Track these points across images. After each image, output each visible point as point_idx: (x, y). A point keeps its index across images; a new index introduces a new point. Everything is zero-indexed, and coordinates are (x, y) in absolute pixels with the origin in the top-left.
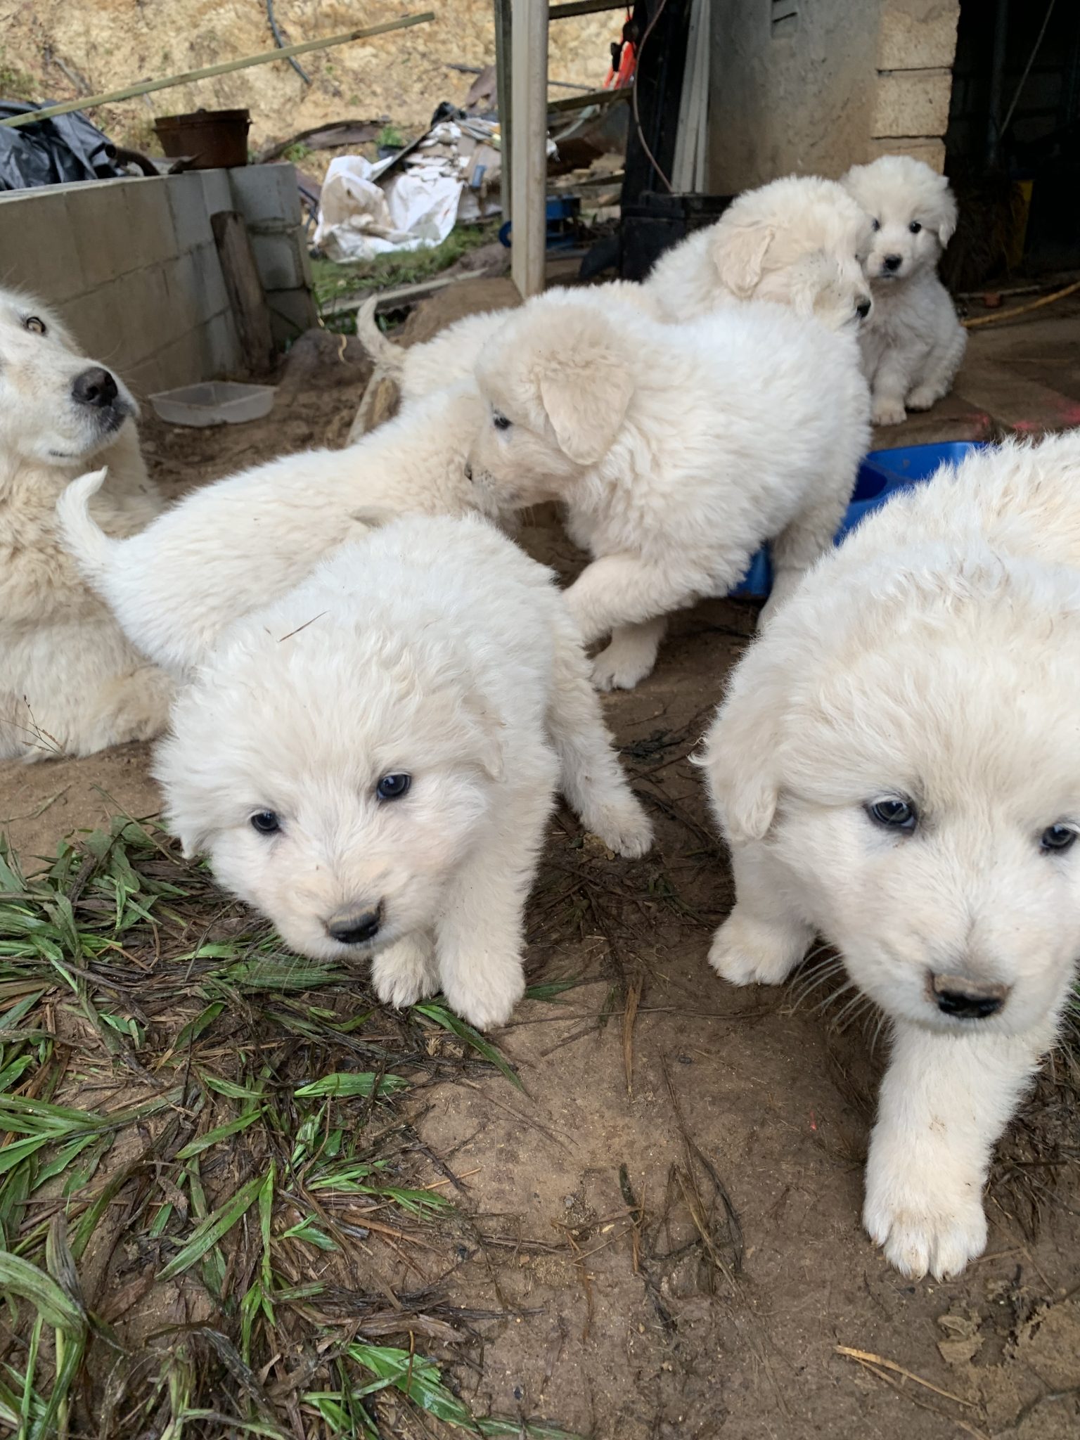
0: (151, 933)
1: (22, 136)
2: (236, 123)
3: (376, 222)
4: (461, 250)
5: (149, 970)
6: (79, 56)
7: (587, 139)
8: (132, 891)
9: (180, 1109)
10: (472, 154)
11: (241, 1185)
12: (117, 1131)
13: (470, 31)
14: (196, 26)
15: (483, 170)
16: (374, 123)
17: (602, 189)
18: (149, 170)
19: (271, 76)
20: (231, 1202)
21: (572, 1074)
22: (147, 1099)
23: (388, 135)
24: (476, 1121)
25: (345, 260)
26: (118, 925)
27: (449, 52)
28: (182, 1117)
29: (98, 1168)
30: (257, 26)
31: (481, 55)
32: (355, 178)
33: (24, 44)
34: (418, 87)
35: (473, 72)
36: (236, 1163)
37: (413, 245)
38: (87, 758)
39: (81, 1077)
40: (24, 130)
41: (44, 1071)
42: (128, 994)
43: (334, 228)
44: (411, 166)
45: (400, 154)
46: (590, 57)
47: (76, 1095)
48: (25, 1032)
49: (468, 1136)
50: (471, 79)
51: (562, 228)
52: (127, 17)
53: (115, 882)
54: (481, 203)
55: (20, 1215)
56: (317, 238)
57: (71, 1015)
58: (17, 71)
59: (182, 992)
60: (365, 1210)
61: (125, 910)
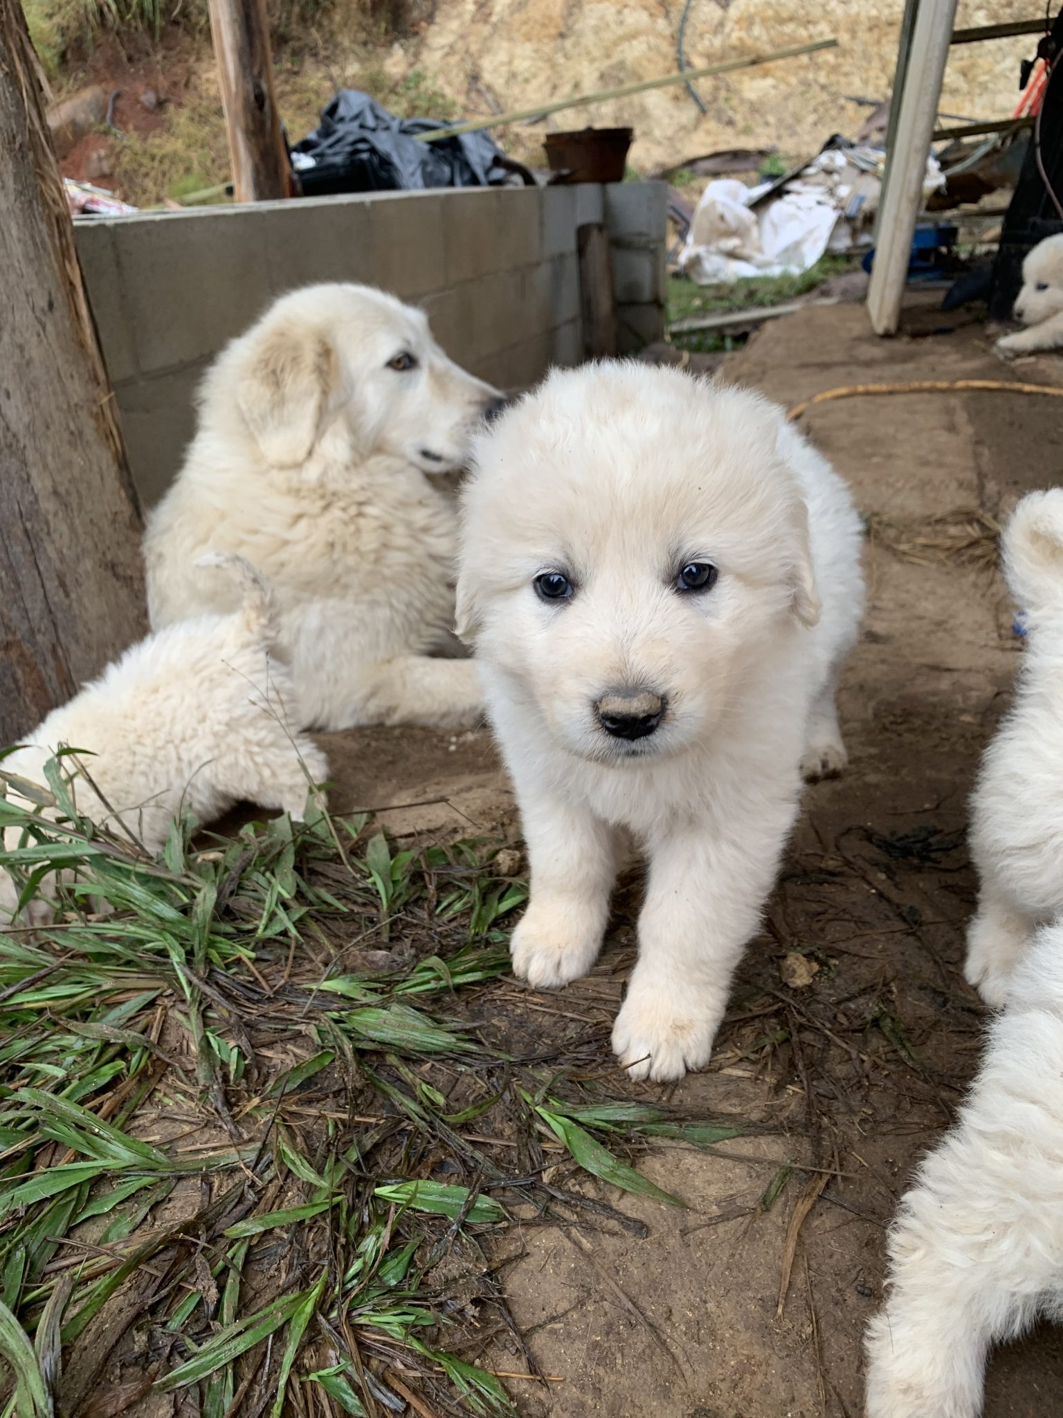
0: (289, 947)
1: (431, 151)
2: (619, 139)
3: (743, 246)
4: (821, 276)
5: (269, 993)
6: (498, 83)
7: (981, 175)
8: (286, 896)
9: (248, 1172)
10: (853, 183)
11: (284, 1291)
12: (180, 1178)
13: (876, 64)
14: (608, 56)
15: (862, 199)
16: (762, 153)
17: (988, 221)
18: (529, 180)
19: (669, 105)
20: (267, 1310)
21: (710, 1266)
22: (222, 1147)
23: (773, 164)
24: (575, 1293)
25: (705, 281)
26: (260, 931)
27: (850, 84)
28: (248, 1183)
29: (145, 1219)
30: (665, 57)
31: (880, 89)
32: (729, 201)
33: (454, 72)
34: (811, 118)
35: (872, 104)
36: (287, 1261)
37: (776, 271)
38: (335, 733)
39: (166, 1100)
40: (435, 145)
41: (128, 1085)
42: (241, 1017)
43: (701, 250)
44: (788, 192)
45: (778, 182)
46: (1000, 92)
47: (154, 1121)
48: (127, 1033)
49: (560, 1310)
50: (867, 111)
51: (932, 259)
52: (547, 48)
53: (273, 880)
54: (854, 233)
55: (49, 1252)
56: (683, 259)
57: (179, 1025)
58: (443, 96)
59: (297, 1027)
60: (412, 1374)
61: (273, 916)
